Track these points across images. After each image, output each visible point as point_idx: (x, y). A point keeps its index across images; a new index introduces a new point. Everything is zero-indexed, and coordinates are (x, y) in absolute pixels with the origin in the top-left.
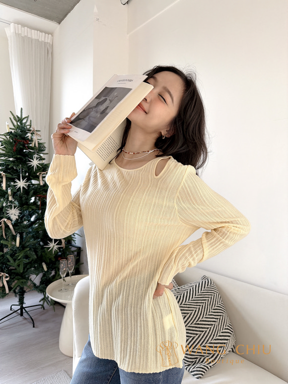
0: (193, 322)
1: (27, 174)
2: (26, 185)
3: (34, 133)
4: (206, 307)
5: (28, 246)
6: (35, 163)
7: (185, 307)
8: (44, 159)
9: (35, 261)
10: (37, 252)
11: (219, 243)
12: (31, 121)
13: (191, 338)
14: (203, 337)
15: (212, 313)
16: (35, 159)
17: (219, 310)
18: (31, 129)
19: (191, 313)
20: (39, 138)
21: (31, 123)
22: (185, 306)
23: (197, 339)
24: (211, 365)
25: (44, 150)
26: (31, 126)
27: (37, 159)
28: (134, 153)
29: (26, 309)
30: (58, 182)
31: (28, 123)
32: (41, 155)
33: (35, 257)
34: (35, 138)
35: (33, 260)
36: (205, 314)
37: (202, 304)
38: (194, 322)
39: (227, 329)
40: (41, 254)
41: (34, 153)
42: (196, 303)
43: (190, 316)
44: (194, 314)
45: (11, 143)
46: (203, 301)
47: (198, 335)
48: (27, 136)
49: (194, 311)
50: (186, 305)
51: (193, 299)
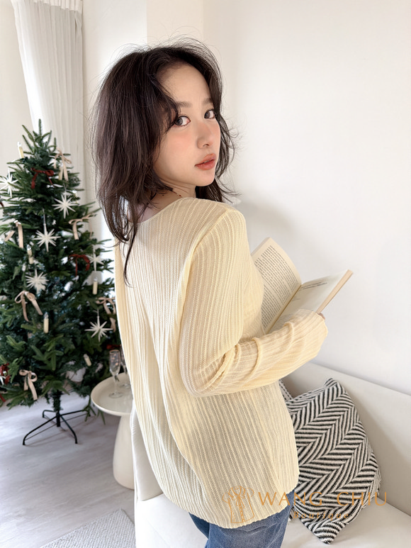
0: (317, 456)
1: (54, 222)
2: (53, 240)
3: (60, 159)
4: (337, 431)
5: (61, 330)
6: (64, 205)
7: (304, 433)
8: (78, 199)
9: (74, 353)
10: (76, 338)
12: (55, 139)
13: (315, 481)
14: (332, 479)
15: (346, 441)
16: (64, 200)
17: (356, 434)
18: (56, 152)
19: (314, 442)
20: (70, 166)
21: (55, 143)
22: (305, 431)
23: (323, 482)
24: (345, 521)
25: (78, 185)
26: (55, 147)
27: (67, 199)
29: (63, 416)
31: (51, 143)
32: (74, 192)
33: (73, 347)
34: (63, 166)
35: (69, 351)
36: (335, 443)
37: (330, 427)
38: (319, 456)
39: (370, 465)
40: (82, 342)
41: (62, 190)
42: (321, 425)
43: (312, 447)
44: (319, 444)
45: (27, 175)
46: (331, 422)
47: (325, 476)
48: (51, 163)
49: (318, 439)
50: (306, 429)
51: (315, 419)
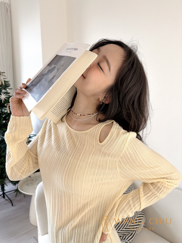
6: (3, 97)
8: (9, 93)
11: (154, 196)
16: (3, 94)
20: (5, 78)
25: (9, 86)
28: (80, 115)
30: (14, 140)
32: (8, 90)
34: (2, 78)
41: (2, 89)
